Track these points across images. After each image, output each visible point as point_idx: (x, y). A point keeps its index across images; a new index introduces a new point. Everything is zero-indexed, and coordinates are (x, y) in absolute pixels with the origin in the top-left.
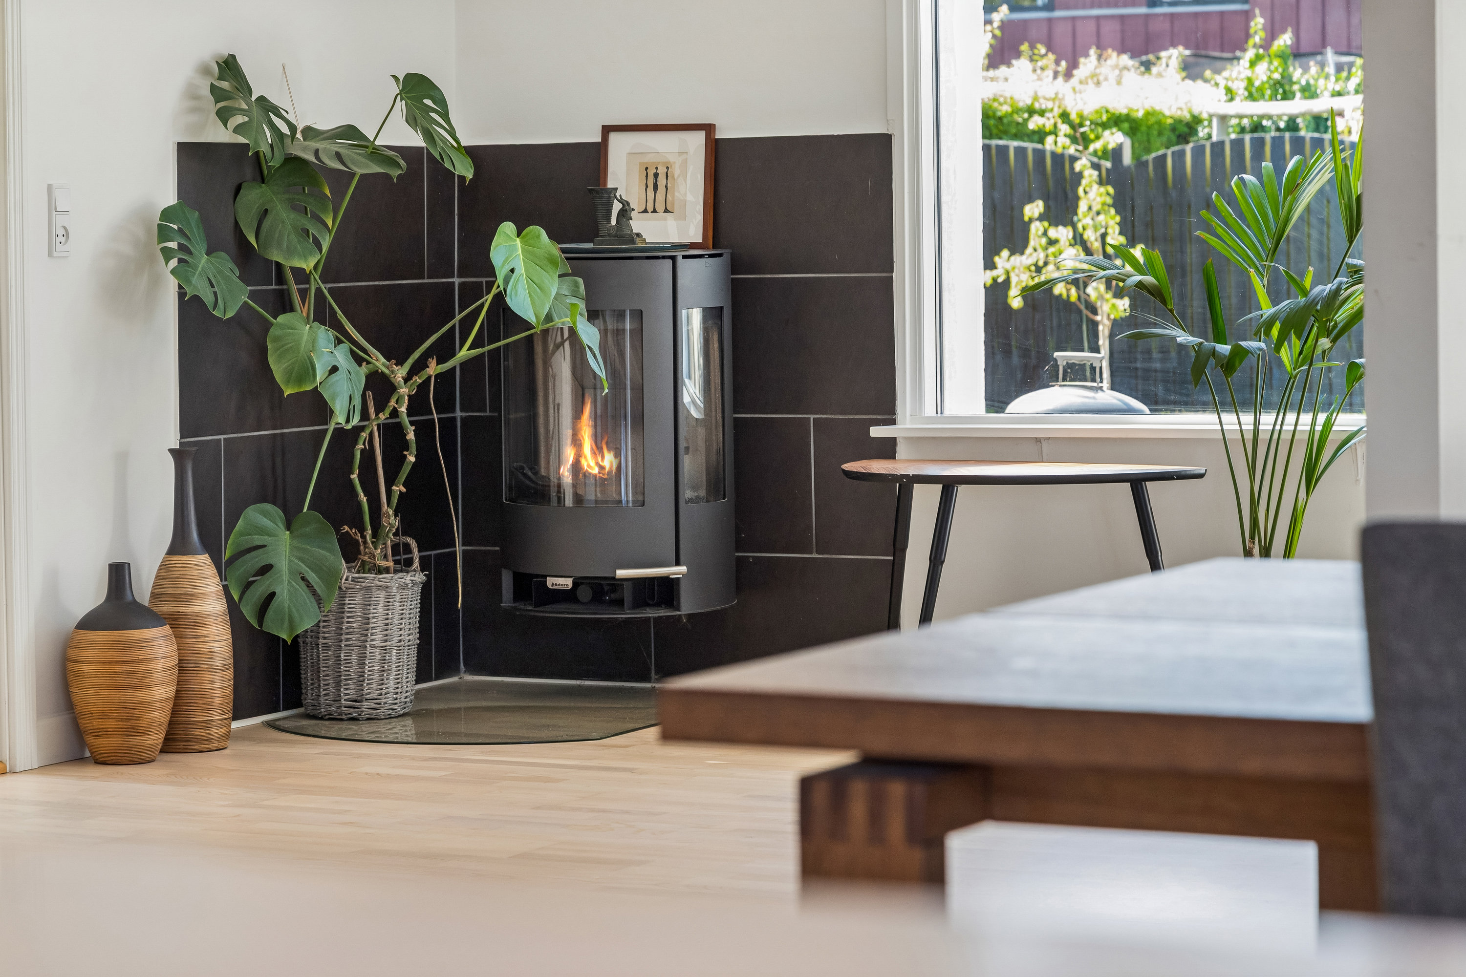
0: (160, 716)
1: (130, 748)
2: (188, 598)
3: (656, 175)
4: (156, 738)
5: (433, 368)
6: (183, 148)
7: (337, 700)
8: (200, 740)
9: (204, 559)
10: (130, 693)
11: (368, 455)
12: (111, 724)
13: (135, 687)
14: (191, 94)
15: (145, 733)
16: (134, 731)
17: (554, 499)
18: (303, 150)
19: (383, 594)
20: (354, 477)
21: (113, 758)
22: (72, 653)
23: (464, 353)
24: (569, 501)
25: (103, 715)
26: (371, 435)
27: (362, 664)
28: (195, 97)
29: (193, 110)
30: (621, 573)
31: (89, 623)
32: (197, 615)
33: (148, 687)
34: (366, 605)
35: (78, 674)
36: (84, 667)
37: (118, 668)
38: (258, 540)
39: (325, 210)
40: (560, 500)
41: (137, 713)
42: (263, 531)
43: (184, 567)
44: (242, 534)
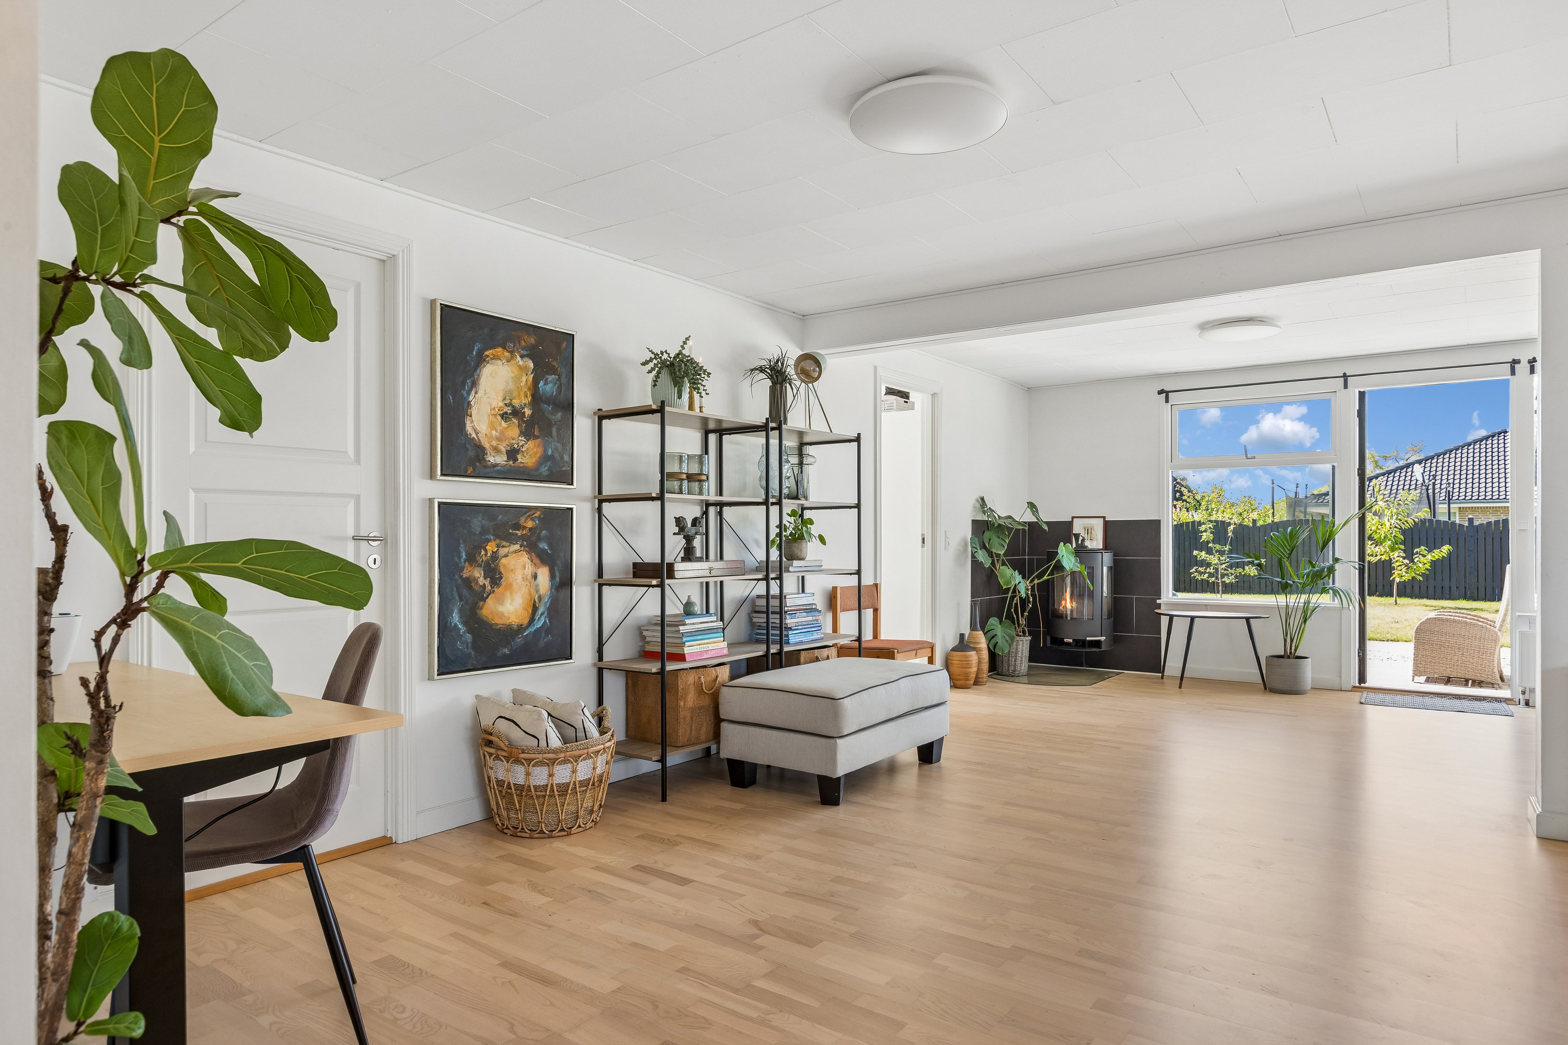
0: (973, 676)
1: (966, 684)
2: (978, 643)
3: (1088, 530)
4: (972, 682)
5: (1036, 581)
6: (973, 521)
7: (1008, 670)
8: (981, 682)
9: (981, 632)
10: (967, 669)
11: (1016, 604)
12: (962, 677)
13: (968, 668)
14: (974, 507)
15: (970, 680)
16: (967, 680)
17: (1064, 618)
18: (1001, 522)
19: (1021, 642)
21: (961, 687)
22: (950, 658)
23: (1045, 578)
24: (1069, 618)
25: (959, 675)
26: (1017, 599)
27: (1015, 661)
28: (975, 508)
29: (975, 511)
30: (1088, 639)
31: (953, 650)
32: (980, 648)
33: (972, 668)
34: (1017, 645)
35: (952, 663)
36: (954, 662)
37: (964, 662)
38: (993, 627)
39: (1006, 538)
40: (1066, 617)
41: (969, 675)
42: (994, 625)
43: (977, 635)
44: (989, 626)
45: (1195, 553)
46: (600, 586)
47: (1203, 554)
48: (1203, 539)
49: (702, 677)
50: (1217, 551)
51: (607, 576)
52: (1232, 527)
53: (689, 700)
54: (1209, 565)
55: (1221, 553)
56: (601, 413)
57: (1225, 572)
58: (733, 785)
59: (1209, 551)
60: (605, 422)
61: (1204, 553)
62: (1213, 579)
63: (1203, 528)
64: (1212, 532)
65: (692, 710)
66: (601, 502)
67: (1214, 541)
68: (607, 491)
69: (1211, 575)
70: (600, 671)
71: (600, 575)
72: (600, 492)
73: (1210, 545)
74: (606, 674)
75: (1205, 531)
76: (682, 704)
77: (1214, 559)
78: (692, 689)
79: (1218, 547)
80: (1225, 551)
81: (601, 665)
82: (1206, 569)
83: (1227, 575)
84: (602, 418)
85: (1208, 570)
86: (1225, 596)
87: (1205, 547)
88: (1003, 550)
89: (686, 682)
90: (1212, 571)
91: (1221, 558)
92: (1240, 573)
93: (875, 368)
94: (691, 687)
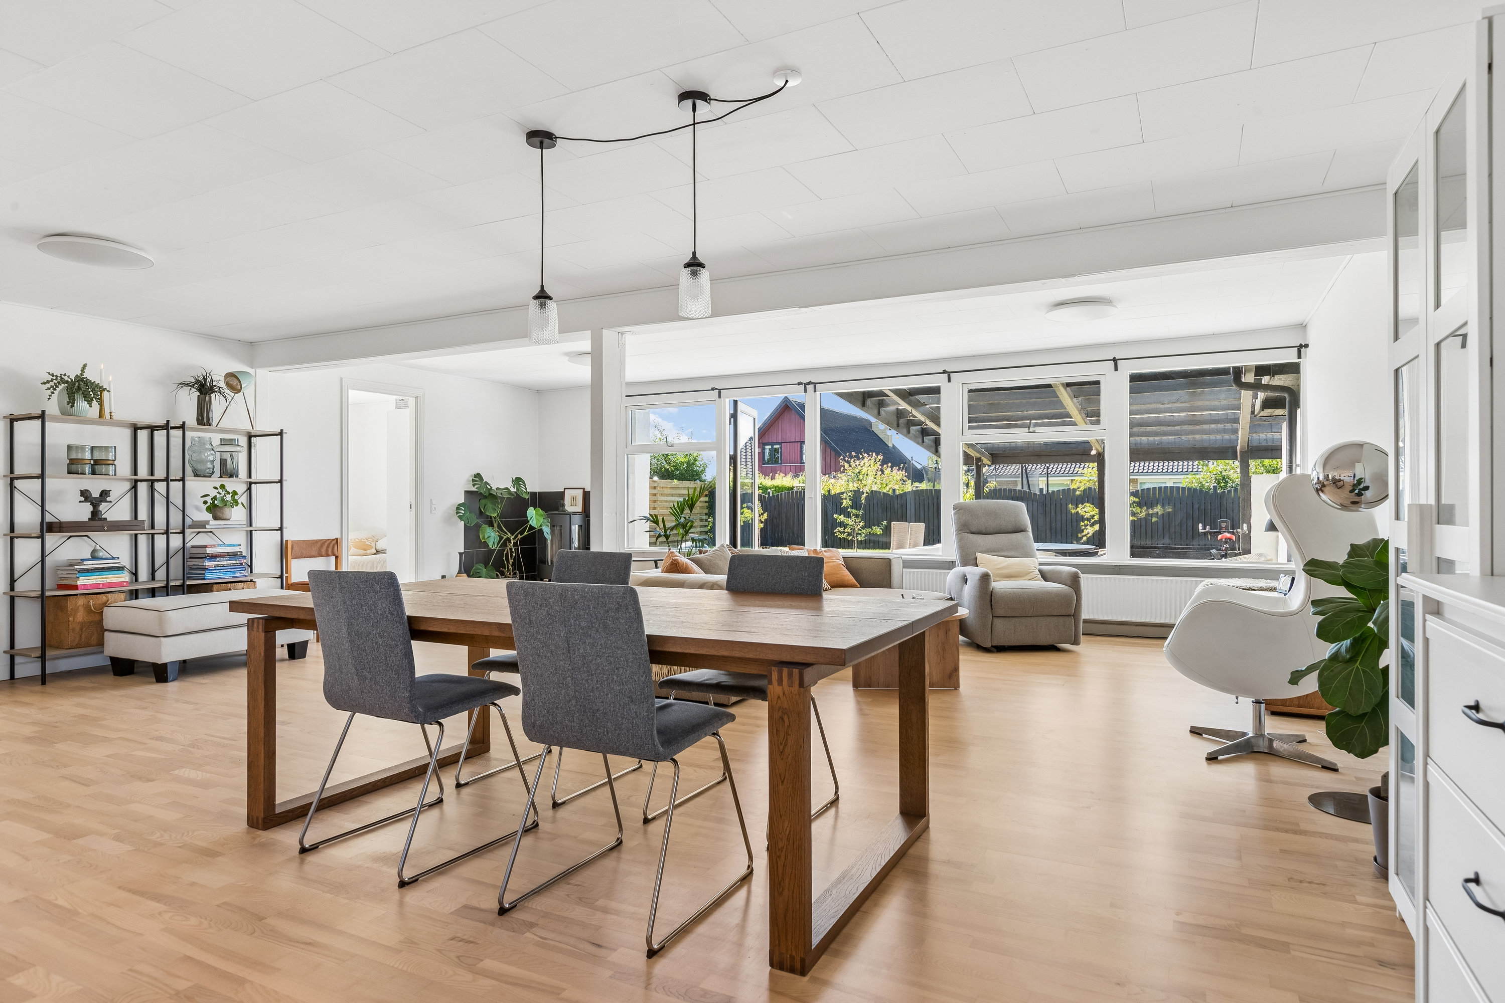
3: (572, 498)
5: (519, 537)
6: (466, 492)
11: (507, 554)
14: (468, 481)
20: (504, 558)
23: (525, 533)
28: (470, 481)
29: (469, 484)
38: (478, 571)
39: (499, 504)
45: (835, 516)
46: (12, 539)
47: (842, 518)
48: (843, 505)
49: (91, 601)
50: (853, 515)
51: (18, 531)
52: (865, 495)
53: (78, 616)
54: (845, 526)
55: (857, 516)
56: (12, 417)
57: (860, 532)
58: (115, 675)
59: (848, 515)
60: (16, 424)
61: (842, 516)
62: (851, 537)
63: (844, 496)
64: (850, 500)
65: (83, 624)
66: (12, 480)
67: (852, 507)
68: (18, 471)
69: (849, 534)
70: (12, 599)
71: (12, 529)
72: (12, 471)
73: (849, 510)
74: (17, 601)
75: (846, 499)
76: (71, 619)
77: (850, 521)
78: (81, 610)
79: (854, 511)
80: (859, 515)
81: (13, 594)
82: (844, 529)
83: (860, 534)
84: (13, 420)
85: (846, 530)
86: (859, 551)
87: (844, 512)
88: (495, 513)
89: (76, 604)
90: (849, 531)
91: (857, 521)
92: (870, 532)
93: (341, 379)
94: (80, 608)
